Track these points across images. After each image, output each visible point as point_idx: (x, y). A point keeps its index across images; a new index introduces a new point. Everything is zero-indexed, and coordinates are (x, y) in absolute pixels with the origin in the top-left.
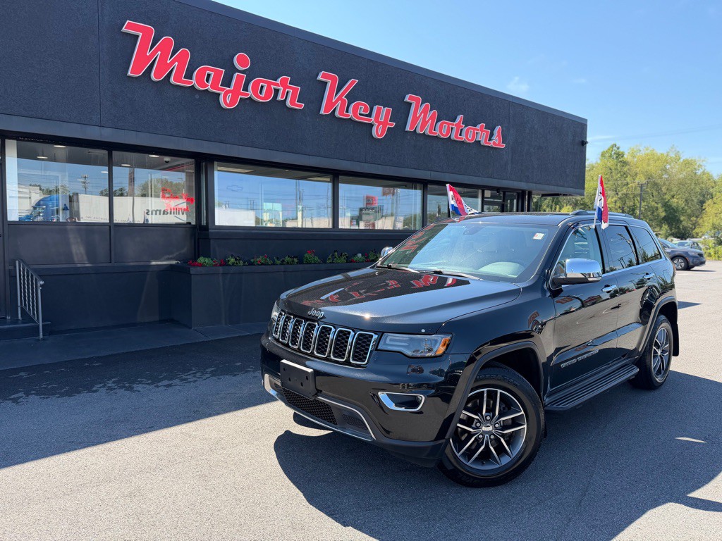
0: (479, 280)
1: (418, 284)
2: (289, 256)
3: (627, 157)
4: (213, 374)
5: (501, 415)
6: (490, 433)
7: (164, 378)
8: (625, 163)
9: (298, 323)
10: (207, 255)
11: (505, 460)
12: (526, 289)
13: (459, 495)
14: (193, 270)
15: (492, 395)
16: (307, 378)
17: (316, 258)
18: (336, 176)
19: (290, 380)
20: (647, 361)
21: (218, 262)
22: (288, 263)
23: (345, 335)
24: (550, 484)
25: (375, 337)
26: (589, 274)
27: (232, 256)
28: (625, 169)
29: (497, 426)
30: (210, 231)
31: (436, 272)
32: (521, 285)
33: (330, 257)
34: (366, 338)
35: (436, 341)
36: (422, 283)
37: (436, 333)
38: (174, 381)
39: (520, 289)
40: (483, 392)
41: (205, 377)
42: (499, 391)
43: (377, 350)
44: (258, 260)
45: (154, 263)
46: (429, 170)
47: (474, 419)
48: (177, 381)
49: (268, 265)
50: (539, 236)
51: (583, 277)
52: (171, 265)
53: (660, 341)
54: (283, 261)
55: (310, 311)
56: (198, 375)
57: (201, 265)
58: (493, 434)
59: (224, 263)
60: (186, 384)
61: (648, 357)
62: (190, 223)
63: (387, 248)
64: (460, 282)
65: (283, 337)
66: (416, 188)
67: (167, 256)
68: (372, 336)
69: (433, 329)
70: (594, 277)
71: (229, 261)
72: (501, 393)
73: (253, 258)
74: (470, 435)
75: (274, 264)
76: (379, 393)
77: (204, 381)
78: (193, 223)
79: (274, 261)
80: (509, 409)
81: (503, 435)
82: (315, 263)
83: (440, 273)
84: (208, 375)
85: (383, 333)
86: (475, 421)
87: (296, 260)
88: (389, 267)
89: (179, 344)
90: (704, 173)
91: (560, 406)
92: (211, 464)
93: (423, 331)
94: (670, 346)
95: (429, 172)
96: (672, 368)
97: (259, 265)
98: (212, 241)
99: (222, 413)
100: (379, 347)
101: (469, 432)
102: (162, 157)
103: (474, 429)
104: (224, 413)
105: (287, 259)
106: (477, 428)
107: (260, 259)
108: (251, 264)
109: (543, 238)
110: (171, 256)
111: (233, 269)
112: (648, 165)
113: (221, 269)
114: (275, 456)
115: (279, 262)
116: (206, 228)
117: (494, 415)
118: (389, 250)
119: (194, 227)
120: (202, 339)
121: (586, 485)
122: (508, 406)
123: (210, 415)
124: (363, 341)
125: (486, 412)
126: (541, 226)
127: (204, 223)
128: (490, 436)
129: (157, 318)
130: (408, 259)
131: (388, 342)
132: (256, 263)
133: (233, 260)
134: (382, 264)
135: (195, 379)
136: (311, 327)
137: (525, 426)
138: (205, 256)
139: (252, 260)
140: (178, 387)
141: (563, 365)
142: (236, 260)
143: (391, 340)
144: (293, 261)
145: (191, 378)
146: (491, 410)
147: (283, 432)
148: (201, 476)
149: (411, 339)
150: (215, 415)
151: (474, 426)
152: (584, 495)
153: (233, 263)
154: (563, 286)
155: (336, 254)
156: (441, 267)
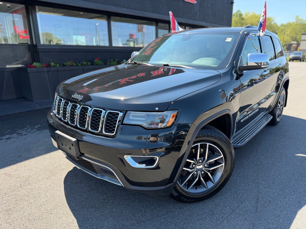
0: (193, 69)
1: (154, 73)
2: (85, 61)
3: (244, 16)
4: (38, 129)
5: (209, 158)
6: (201, 170)
7: (9, 133)
8: (243, 19)
9: (66, 104)
10: (38, 61)
11: (210, 185)
12: (225, 74)
13: (182, 210)
14: (29, 70)
15: (203, 147)
16: (72, 145)
17: (101, 62)
18: (109, 16)
19: (62, 145)
20: (275, 111)
21: (44, 65)
22: (85, 65)
23: (98, 113)
24: (236, 196)
25: (121, 114)
26: (261, 63)
27: (53, 61)
28: (243, 21)
29: (206, 165)
30: (38, 47)
31: (165, 65)
32: (222, 71)
33: (109, 61)
34: (114, 115)
35: (167, 116)
36: (156, 73)
37: (167, 110)
38: (13, 135)
39: (221, 74)
40: (198, 146)
41: (32, 132)
42: (208, 144)
43: (122, 124)
44: (68, 63)
45: (8, 66)
46: (159, 14)
47: (190, 163)
48: (15, 135)
49: (74, 66)
50: (229, 40)
51: (257, 65)
52: (19, 68)
53: (281, 100)
54: (82, 64)
55: (74, 95)
56: (29, 130)
57: (34, 67)
58: (203, 171)
59: (49, 66)
60: (20, 137)
61: (275, 110)
62: (28, 44)
63: (135, 52)
64: (179, 71)
65: (58, 113)
66: (152, 25)
67: (16, 63)
68: (118, 114)
69: (164, 107)
70: (264, 65)
71: (51, 64)
72: (209, 145)
73: (65, 63)
74: (189, 173)
75: (77, 65)
76: (125, 156)
77: (31, 134)
78: (29, 43)
79: (77, 64)
80: (214, 154)
81: (209, 171)
82: (100, 65)
83: (167, 65)
84: (35, 130)
85: (127, 111)
86: (192, 164)
87: (89, 63)
88: (135, 63)
89: (24, 111)
90: (274, 24)
91: (239, 145)
92: (17, 199)
93: (157, 109)
94: (284, 103)
95: (159, 15)
96: (284, 113)
97: (68, 66)
98: (40, 54)
99: (37, 156)
100: (125, 122)
101: (188, 171)
102: (5, 3)
103: (191, 169)
104: (38, 156)
105: (85, 63)
106: (193, 168)
107: (69, 63)
108: (64, 66)
109: (232, 40)
110: (18, 62)
111: (52, 69)
112: (252, 20)
113: (46, 69)
114: (63, 188)
115: (80, 64)
116: (35, 46)
117: (204, 159)
118: (136, 53)
119: (30, 46)
120: (38, 107)
121: (257, 194)
122: (213, 152)
123: (28, 158)
124: (111, 118)
125: (200, 157)
126: (230, 34)
127: (34, 43)
128: (201, 172)
129: (15, 97)
130: (148, 58)
131: (131, 118)
132: (66, 65)
133: (53, 64)
134: (131, 62)
135: (27, 133)
136: (74, 107)
137: (224, 164)
138: (37, 62)
139: (65, 64)
140: (14, 139)
141: (242, 121)
142: (55, 63)
143: (133, 116)
144: (88, 64)
145: (24, 132)
146: (202, 155)
147: (72, 168)
148: (7, 211)
149: (148, 115)
150: (31, 158)
151: (191, 167)
152: (257, 202)
153: (54, 66)
154: (244, 71)
155: (112, 60)
156: (168, 62)
